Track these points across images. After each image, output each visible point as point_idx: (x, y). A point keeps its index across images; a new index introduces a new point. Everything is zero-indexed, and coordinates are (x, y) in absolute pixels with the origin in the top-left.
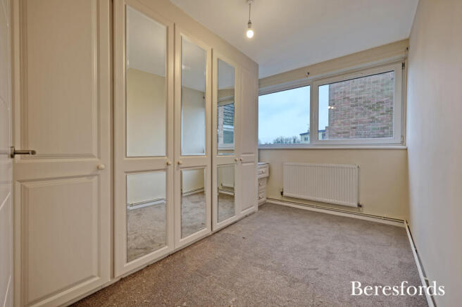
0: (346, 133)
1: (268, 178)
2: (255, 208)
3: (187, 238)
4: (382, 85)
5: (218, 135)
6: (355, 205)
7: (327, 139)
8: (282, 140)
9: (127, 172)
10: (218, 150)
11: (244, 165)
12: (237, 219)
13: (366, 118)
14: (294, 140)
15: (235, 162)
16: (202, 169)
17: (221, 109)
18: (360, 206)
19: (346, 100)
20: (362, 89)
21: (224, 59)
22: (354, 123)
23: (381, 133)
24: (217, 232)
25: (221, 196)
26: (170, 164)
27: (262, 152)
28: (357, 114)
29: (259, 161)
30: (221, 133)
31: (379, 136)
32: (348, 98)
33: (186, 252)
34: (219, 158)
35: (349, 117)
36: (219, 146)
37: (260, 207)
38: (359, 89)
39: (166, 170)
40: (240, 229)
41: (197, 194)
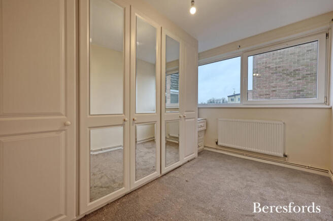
0: (267, 95)
1: (205, 130)
2: (195, 155)
3: (140, 180)
4: (298, 56)
5: (166, 97)
6: (281, 155)
7: (252, 100)
8: (213, 101)
9: (90, 128)
10: (166, 108)
11: (186, 120)
12: (181, 164)
13: (284, 83)
14: (223, 100)
15: (179, 118)
16: (153, 124)
17: (169, 78)
18: (285, 156)
19: (267, 69)
20: (281, 60)
21: (171, 35)
22: (274, 87)
23: (297, 95)
24: (165, 175)
25: (168, 143)
26: (127, 120)
27: (201, 110)
28: (276, 79)
29: (199, 118)
30: (168, 95)
31: (295, 97)
32: (269, 67)
33: (140, 192)
34: (167, 115)
35: (270, 82)
36: (167, 105)
37: (199, 154)
38: (278, 60)
39: (123, 125)
40: (184, 173)
41: (150, 141)
